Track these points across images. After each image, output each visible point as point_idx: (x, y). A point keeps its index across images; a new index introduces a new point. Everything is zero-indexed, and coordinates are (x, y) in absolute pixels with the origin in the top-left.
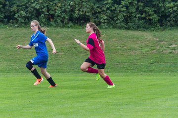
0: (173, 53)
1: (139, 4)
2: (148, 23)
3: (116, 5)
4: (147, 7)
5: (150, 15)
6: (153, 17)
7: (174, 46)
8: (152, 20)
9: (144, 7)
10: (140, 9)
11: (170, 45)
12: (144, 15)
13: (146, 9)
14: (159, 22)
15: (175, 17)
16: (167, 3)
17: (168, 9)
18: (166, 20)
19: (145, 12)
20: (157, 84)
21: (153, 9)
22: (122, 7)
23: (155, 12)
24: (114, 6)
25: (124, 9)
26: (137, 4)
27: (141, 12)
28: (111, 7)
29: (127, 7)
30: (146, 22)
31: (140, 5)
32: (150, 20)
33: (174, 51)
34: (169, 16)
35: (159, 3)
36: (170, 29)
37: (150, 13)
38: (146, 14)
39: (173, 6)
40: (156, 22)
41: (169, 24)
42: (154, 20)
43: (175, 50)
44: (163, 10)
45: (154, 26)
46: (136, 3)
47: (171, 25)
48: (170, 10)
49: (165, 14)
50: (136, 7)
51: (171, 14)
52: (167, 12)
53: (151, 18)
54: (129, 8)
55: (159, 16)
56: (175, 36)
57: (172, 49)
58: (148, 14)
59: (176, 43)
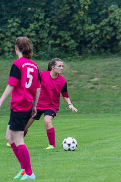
0: (96, 89)
1: (52, 27)
2: (63, 52)
3: (22, 29)
4: (62, 30)
5: (65, 41)
6: (70, 43)
7: (96, 79)
8: (68, 47)
9: (58, 30)
10: (53, 33)
11: (92, 78)
12: (58, 42)
13: (61, 33)
14: (77, 50)
15: (97, 42)
16: (87, 25)
17: (89, 33)
18: (86, 46)
19: (60, 37)
20: (74, 128)
21: (69, 33)
22: (31, 32)
23: (72, 37)
24: (20, 30)
25: (33, 34)
26: (50, 27)
27: (55, 37)
28: (16, 31)
29: (37, 32)
30: (61, 50)
31: (53, 29)
32: (66, 47)
33: (96, 86)
34: (90, 42)
35: (77, 25)
36: (91, 59)
37: (66, 38)
38: (61, 39)
39: (94, 29)
40: (73, 50)
41: (89, 51)
42: (70, 47)
43: (97, 84)
44: (82, 34)
45: (71, 55)
46: (48, 25)
47: (93, 53)
48: (90, 34)
49: (85, 40)
50: (48, 31)
51: (92, 39)
52: (86, 36)
53: (67, 44)
54: (40, 32)
55: (77, 42)
56: (97, 67)
57: (95, 84)
58: (63, 40)
59: (99, 76)
